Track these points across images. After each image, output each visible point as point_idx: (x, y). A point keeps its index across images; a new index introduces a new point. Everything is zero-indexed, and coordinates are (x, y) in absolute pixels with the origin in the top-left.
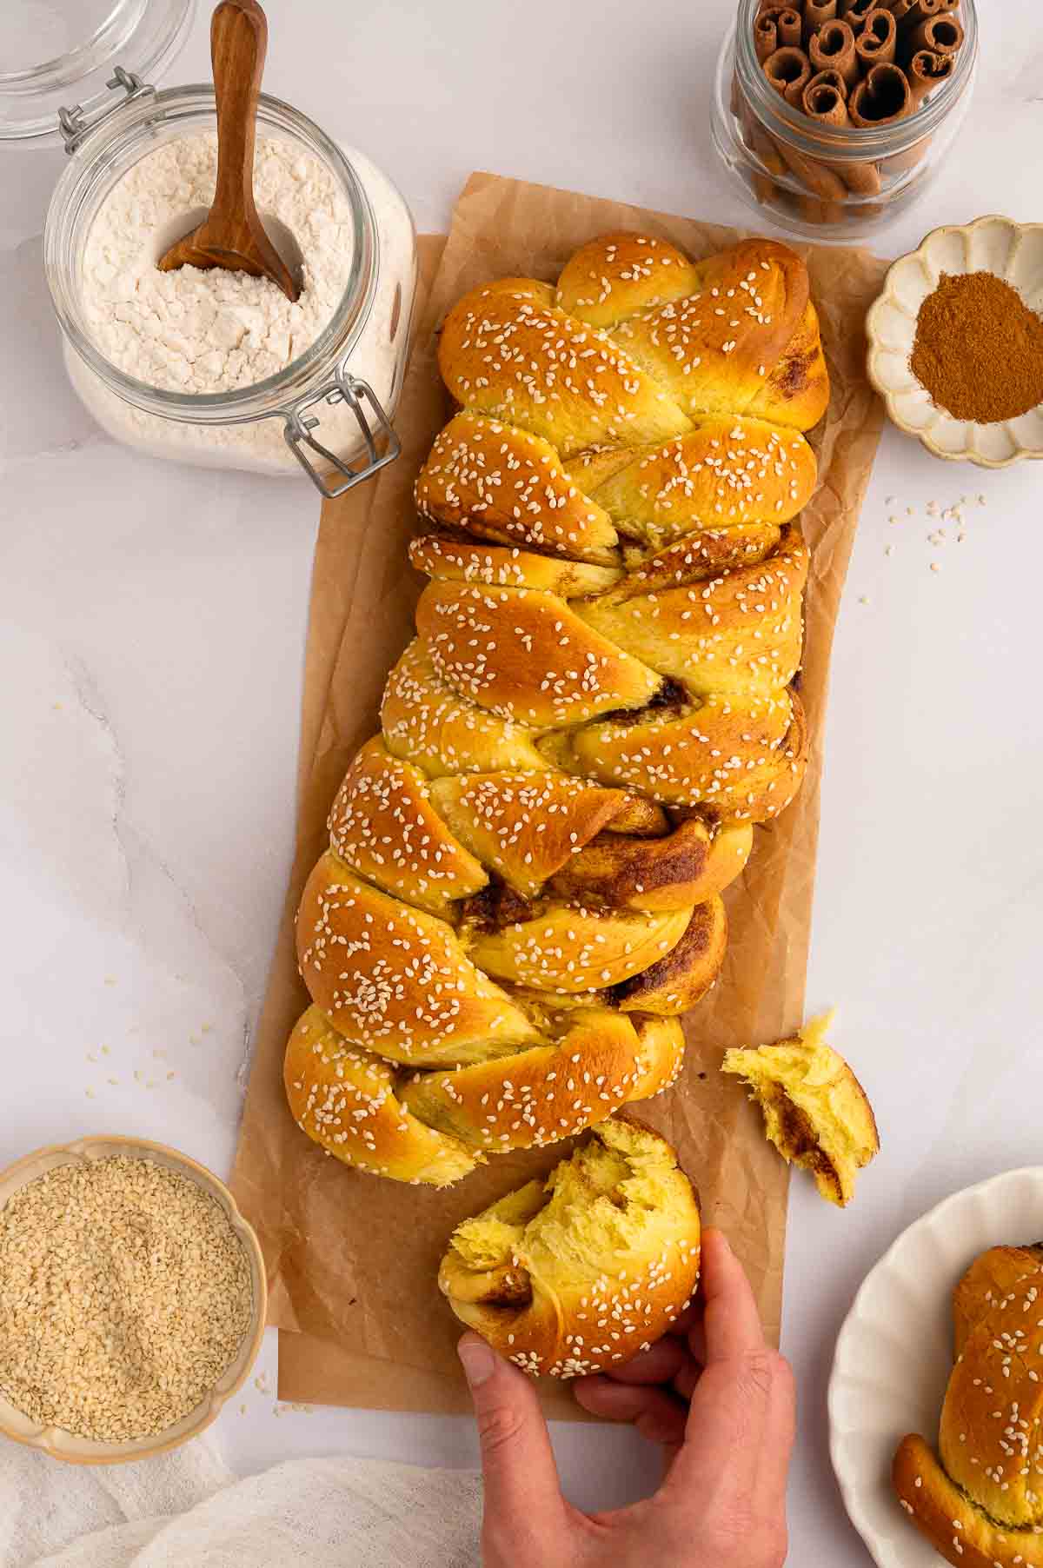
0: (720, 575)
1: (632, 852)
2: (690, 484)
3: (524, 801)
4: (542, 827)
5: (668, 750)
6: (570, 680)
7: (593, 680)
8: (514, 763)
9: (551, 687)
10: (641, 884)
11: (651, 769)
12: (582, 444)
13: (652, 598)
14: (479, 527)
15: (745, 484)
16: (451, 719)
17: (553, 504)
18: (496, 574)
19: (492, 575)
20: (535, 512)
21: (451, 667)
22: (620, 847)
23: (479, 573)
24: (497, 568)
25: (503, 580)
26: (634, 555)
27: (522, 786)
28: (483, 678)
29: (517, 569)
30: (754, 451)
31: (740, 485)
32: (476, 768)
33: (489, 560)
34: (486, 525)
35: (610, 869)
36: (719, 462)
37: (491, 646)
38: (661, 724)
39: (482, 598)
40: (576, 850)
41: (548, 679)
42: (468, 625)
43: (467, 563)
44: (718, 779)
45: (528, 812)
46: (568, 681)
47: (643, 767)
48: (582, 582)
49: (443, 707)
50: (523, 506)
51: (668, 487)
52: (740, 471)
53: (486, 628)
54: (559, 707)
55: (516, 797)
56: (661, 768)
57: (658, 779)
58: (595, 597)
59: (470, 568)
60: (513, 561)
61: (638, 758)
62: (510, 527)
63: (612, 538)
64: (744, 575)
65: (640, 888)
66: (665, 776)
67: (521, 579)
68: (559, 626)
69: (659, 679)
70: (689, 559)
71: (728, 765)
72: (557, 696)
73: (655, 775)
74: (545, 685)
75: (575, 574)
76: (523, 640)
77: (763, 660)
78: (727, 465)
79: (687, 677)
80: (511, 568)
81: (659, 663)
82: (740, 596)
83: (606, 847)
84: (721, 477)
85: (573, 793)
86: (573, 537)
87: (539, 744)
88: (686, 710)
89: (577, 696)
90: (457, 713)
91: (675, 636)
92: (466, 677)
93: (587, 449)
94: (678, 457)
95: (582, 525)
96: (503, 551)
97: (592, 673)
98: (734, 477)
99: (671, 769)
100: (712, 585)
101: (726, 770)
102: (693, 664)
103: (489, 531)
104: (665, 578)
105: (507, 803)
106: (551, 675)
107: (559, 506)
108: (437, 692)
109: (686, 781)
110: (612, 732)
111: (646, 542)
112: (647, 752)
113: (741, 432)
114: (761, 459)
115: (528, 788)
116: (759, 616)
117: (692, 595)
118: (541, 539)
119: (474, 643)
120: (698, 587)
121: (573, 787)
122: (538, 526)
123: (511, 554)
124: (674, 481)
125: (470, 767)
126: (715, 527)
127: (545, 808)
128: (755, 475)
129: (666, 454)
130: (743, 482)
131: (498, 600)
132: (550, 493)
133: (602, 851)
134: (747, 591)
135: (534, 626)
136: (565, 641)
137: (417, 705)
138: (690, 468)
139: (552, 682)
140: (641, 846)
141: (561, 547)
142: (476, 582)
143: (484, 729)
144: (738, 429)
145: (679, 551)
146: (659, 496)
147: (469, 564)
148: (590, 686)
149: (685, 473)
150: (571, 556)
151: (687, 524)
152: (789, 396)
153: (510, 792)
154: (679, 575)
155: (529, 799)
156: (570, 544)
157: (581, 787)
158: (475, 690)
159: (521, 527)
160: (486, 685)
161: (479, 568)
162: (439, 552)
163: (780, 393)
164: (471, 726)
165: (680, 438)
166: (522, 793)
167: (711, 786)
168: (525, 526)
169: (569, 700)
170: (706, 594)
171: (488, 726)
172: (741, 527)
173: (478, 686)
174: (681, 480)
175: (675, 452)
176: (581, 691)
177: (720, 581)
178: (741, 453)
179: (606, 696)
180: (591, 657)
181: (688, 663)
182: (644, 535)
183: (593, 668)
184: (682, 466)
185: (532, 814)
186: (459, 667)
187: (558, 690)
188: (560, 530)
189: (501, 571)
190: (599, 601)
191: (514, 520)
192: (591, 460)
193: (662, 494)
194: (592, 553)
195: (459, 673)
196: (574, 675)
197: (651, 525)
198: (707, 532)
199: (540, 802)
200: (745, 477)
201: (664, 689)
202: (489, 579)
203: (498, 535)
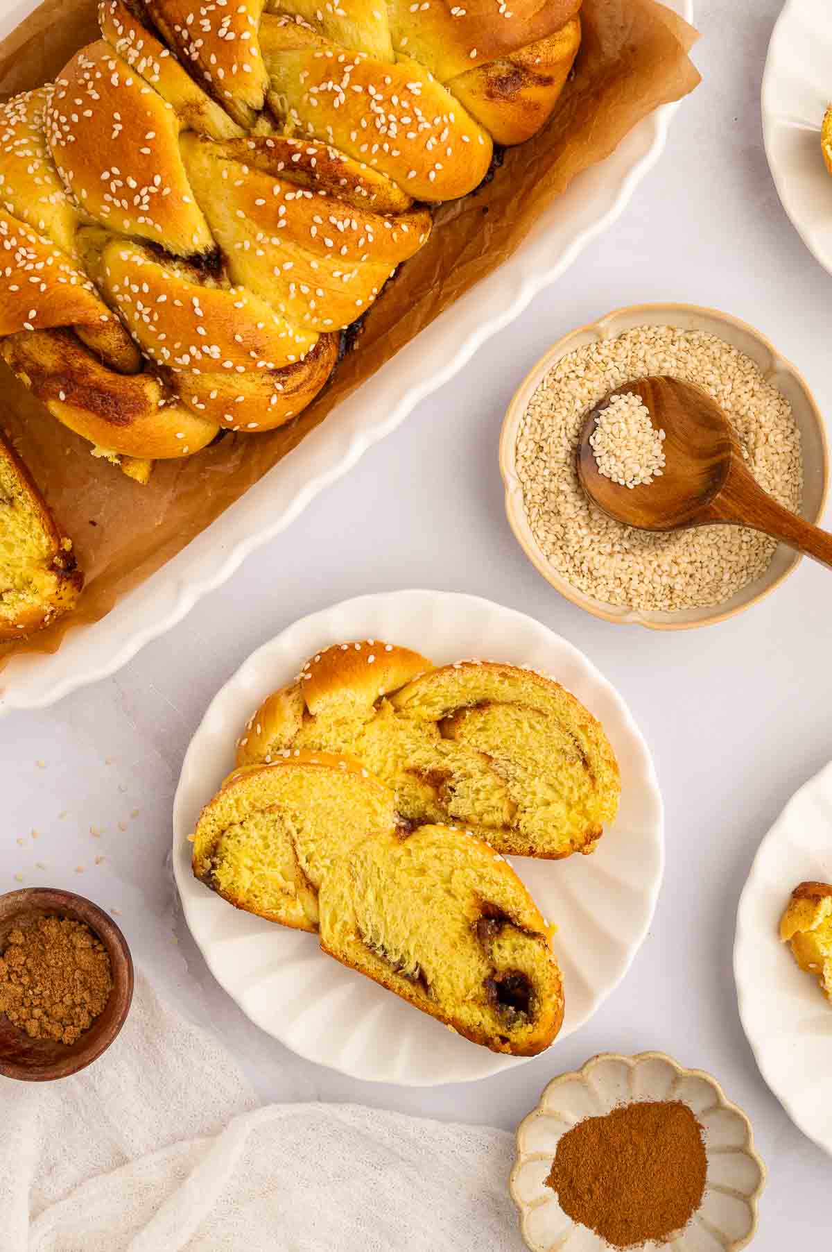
0: (315, 191)
1: (79, 362)
2: (342, 97)
3: (18, 257)
4: (14, 288)
5: (163, 298)
6: (128, 186)
7: (146, 199)
8: (42, 225)
9: (109, 181)
10: (66, 393)
11: (140, 306)
12: (291, 9)
13: (246, 169)
14: (156, 13)
15: (390, 132)
16: (20, 154)
17: (222, 33)
18: (138, 60)
19: (136, 58)
20: (204, 30)
21: (51, 111)
22: (72, 351)
23: (127, 49)
24: (143, 54)
25: (141, 69)
26: (263, 127)
27: (28, 244)
28: (65, 134)
29: (157, 67)
30: (418, 112)
31: (384, 130)
32: (10, 207)
33: (140, 44)
34: (161, 15)
35: (50, 365)
36: (379, 97)
37: (89, 113)
38: (177, 276)
39: (113, 71)
40: (29, 326)
41: (111, 173)
42: (86, 84)
43: (125, 35)
44: (191, 355)
45: (14, 269)
46: (126, 185)
47: (135, 298)
48: (205, 119)
49: (24, 141)
50: (198, 17)
51: (323, 87)
52: (392, 118)
53: (96, 96)
54: (106, 203)
55: (14, 250)
56: (147, 310)
57: (141, 318)
58: (207, 139)
59: (123, 41)
60: (157, 58)
61: (135, 289)
62: (178, 28)
63: (257, 100)
64: (335, 205)
65: (62, 396)
66: (147, 319)
67: (155, 78)
68: (150, 135)
69: (210, 244)
70: (296, 158)
71: (205, 348)
72: (110, 192)
73: (140, 313)
74: (106, 175)
75: (204, 108)
76: (114, 126)
77: (305, 290)
78: (386, 104)
79: (232, 257)
80: (153, 63)
81: (217, 230)
82: (318, 219)
83: (61, 344)
84: (373, 111)
85: (62, 280)
86: (221, 73)
87: (82, 230)
88: (210, 282)
89: (125, 202)
90: (29, 153)
91: (241, 214)
92: (55, 126)
93: (291, 15)
94: (348, 69)
95: (235, 68)
96: (158, 45)
97: (149, 193)
98: (383, 120)
99: (156, 317)
100: (300, 193)
101: (202, 352)
102: (242, 249)
103: (161, 22)
104: (269, 161)
105: (5, 249)
106: (115, 171)
107: (227, 38)
108: (32, 127)
109: (163, 336)
110: (134, 254)
111: (281, 123)
112: (146, 288)
113: (420, 89)
114: (419, 123)
115: (30, 250)
116: (325, 250)
117: (277, 190)
118: (195, 56)
119: (79, 102)
120: (288, 187)
121: (69, 276)
122: (199, 43)
123: (161, 52)
124: (330, 85)
125: (6, 203)
126: (339, 149)
127: (30, 274)
128: (404, 129)
129: (342, 59)
130: (389, 128)
131: (122, 82)
132: (227, 22)
133: (54, 345)
134: (326, 220)
135: (133, 122)
136: (146, 151)
137: (9, 125)
138: (350, 84)
139: (113, 176)
140: (90, 363)
141: (208, 76)
142: (119, 55)
143: (38, 180)
144: (419, 84)
145: (294, 145)
146: (311, 90)
147: (126, 37)
148: (141, 203)
149: (345, 85)
150: (212, 90)
151: (320, 131)
152: (491, 95)
153: (14, 242)
154: (281, 166)
155: (24, 258)
156: (216, 77)
157: (73, 281)
158: (54, 142)
159: (185, 34)
160: (63, 143)
161: (130, 46)
162: (112, 11)
163: (485, 88)
164: (30, 170)
165: (365, 55)
166: (22, 251)
167: (181, 357)
168: (189, 36)
169: (117, 203)
170: (289, 196)
171: (43, 180)
172: (363, 166)
173: (58, 140)
174: (337, 88)
175: (350, 62)
176: (131, 202)
177: (309, 195)
178: (405, 104)
179: (150, 222)
180: (157, 180)
181: (239, 245)
182: (284, 117)
183: (153, 190)
184: (347, 78)
185: (16, 272)
186: (56, 115)
187: (113, 189)
188: (213, 59)
189: (144, 59)
190: (208, 144)
191: (184, 26)
192: (285, 25)
193: (315, 90)
194: (231, 101)
195: (53, 120)
196: (133, 184)
197: (293, 112)
198: (329, 148)
199: (30, 267)
200: (393, 126)
201: (209, 255)
202: (131, 61)
203: (165, 30)
